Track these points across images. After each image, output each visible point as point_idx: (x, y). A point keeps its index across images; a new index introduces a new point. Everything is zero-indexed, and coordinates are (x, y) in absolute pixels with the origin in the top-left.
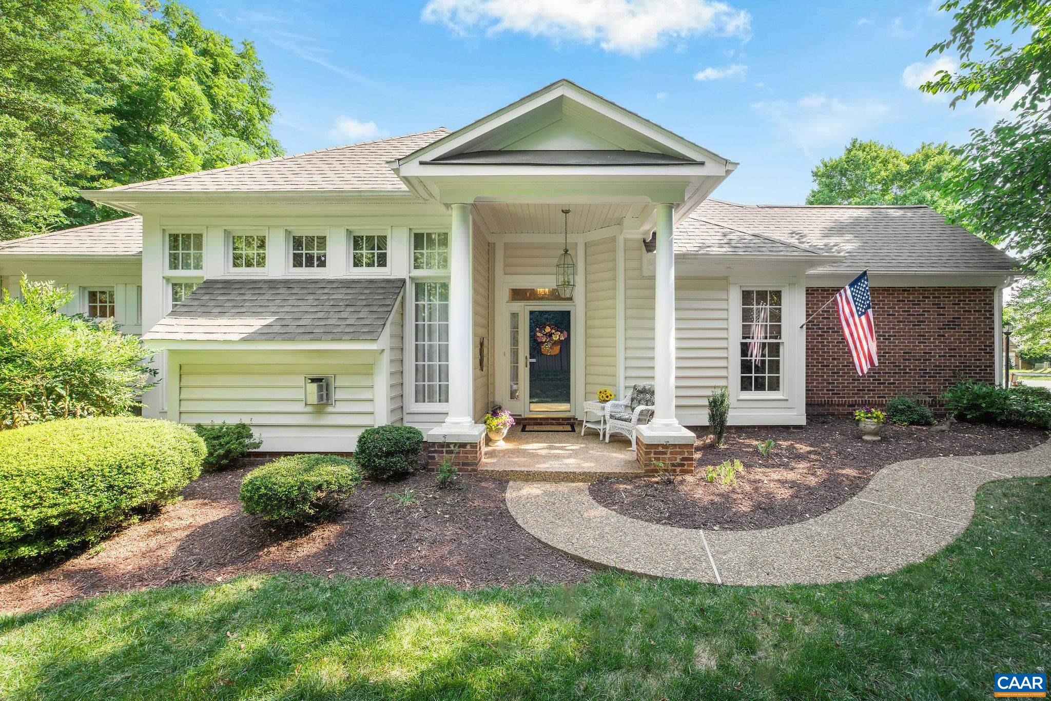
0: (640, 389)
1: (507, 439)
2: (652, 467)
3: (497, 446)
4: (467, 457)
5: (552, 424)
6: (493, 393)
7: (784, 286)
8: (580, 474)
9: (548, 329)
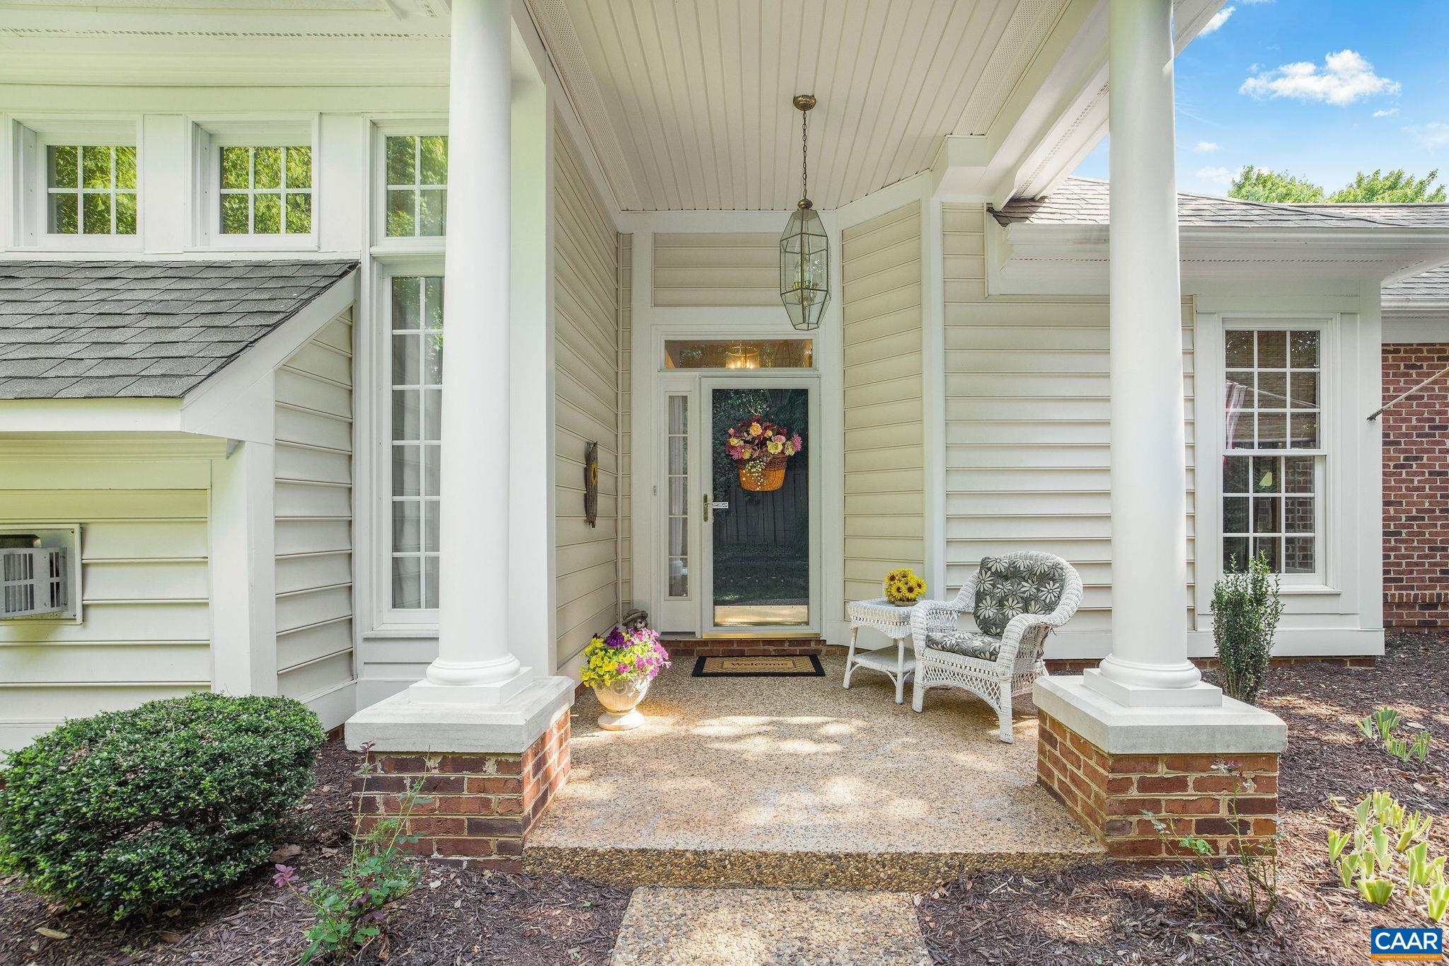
0: (1001, 567)
1: (650, 703)
2: (1134, 835)
3: (620, 728)
4: (486, 803)
5: (766, 655)
6: (629, 582)
7: (1327, 320)
8: (881, 861)
9: (756, 430)
